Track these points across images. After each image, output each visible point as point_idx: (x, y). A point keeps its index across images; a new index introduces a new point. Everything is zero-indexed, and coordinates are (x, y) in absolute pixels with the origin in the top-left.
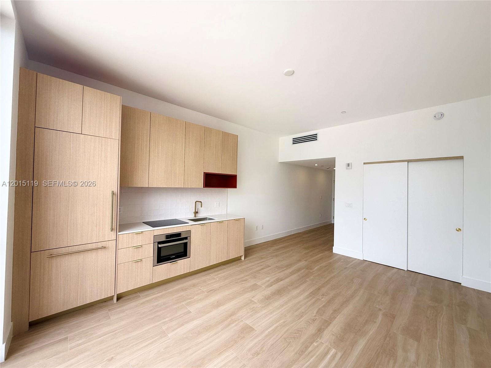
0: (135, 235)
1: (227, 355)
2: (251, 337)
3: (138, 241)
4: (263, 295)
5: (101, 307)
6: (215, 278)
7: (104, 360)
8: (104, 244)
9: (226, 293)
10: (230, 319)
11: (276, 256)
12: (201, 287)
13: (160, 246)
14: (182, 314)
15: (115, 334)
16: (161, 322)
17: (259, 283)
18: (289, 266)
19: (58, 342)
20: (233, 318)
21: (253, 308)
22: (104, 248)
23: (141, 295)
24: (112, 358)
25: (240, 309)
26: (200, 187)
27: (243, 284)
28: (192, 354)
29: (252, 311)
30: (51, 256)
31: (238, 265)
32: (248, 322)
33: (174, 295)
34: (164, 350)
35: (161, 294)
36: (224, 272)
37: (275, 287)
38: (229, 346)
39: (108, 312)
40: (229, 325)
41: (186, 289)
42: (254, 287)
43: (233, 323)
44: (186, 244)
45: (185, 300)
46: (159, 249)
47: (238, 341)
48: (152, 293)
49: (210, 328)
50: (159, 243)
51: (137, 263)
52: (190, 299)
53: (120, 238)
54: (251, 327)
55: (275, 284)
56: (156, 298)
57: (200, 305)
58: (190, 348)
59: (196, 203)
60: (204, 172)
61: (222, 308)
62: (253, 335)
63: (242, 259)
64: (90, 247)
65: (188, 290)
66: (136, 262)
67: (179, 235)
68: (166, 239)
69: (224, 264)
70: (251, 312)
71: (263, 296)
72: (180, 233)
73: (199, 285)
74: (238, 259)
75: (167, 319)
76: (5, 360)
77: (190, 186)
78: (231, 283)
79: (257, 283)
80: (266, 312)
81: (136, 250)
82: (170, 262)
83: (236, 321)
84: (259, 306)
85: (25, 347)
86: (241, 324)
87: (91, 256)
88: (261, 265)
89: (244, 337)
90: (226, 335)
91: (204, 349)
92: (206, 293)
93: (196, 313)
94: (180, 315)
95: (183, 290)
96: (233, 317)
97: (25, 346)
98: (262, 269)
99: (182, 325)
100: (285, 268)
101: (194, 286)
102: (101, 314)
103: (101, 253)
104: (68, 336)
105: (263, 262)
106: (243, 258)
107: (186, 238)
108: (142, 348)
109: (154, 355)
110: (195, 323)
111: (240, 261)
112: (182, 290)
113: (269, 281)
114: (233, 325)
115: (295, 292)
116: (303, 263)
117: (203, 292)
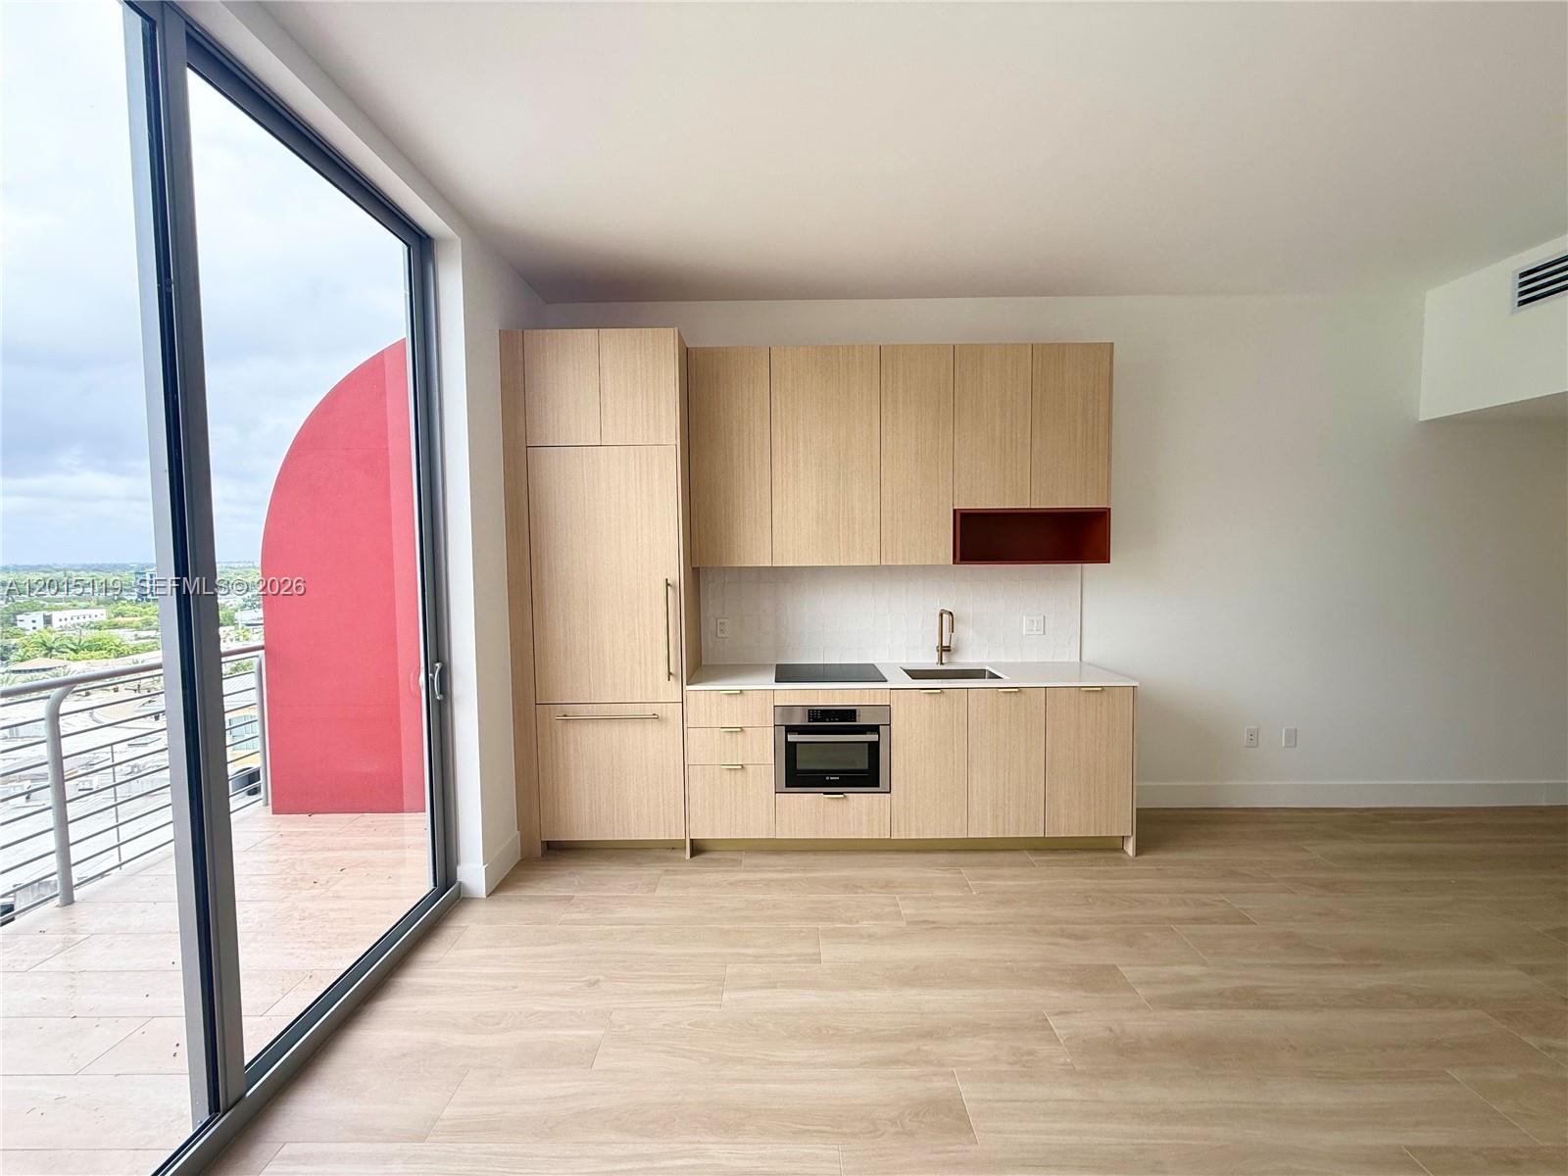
0: (725, 698)
1: (818, 1151)
2: (938, 1153)
3: (734, 713)
4: (1115, 1027)
5: (659, 859)
6: (968, 886)
7: (583, 976)
8: (656, 709)
9: (964, 951)
10: (912, 1046)
11: (1327, 887)
12: (904, 899)
13: (792, 738)
14: (796, 955)
15: (638, 932)
16: (735, 950)
17: (1129, 973)
18: (1363, 956)
19: (556, 900)
20: (925, 1048)
21: (1030, 1053)
22: (656, 717)
23: (749, 860)
24: (597, 982)
25: (974, 1028)
26: (941, 562)
27: (1057, 944)
28: (735, 1080)
29: (1016, 1063)
30: (567, 719)
31: (1094, 868)
32: (970, 1093)
33: (816, 893)
34: (688, 1027)
35: (787, 876)
36: (1014, 877)
37: (1203, 1020)
38: (845, 1130)
39: (661, 875)
40: (894, 1061)
41: (857, 887)
42: (1097, 980)
43: (914, 1064)
44: (874, 748)
45: (830, 919)
46: (791, 748)
47: (883, 1134)
48: (770, 866)
49: (833, 1035)
50: (790, 729)
51: (733, 772)
52: (846, 922)
53: (691, 698)
54: (963, 1117)
55: (1211, 1007)
56: (768, 883)
57: (855, 952)
58: (740, 1061)
59: (941, 615)
60: (955, 511)
61: (912, 995)
62: (950, 1148)
63: (1125, 852)
64: (630, 710)
65: (860, 891)
66: (730, 769)
67: (849, 714)
68: (809, 721)
69: (1035, 850)
70: (1010, 1064)
71: (1111, 1030)
72: (855, 711)
73: (900, 890)
74: (1104, 847)
75: (750, 951)
76: (488, 896)
77: (904, 559)
78: (1011, 926)
79: (1121, 969)
80: (1072, 1100)
81: (728, 736)
82: (825, 793)
83: (928, 1063)
84: (1062, 1060)
85: (520, 887)
86: (939, 1085)
87: (633, 733)
88: (1204, 904)
89: (912, 1134)
90: (866, 1088)
91: (772, 1086)
92: (903, 924)
93: (830, 971)
94: (788, 956)
95: (850, 886)
96: (928, 1046)
97: (521, 884)
98: (1197, 920)
99: (773, 985)
100: (1334, 960)
101: (887, 885)
102: (649, 872)
103: (651, 728)
104: (577, 895)
105: (1223, 892)
106: (1130, 848)
107: (875, 729)
108: (656, 992)
109: (664, 1025)
110: (810, 998)
111: (1116, 855)
112: (846, 887)
113: (1191, 980)
114: (908, 1071)
115: (1310, 1096)
116: (1505, 979)
117: (899, 916)
